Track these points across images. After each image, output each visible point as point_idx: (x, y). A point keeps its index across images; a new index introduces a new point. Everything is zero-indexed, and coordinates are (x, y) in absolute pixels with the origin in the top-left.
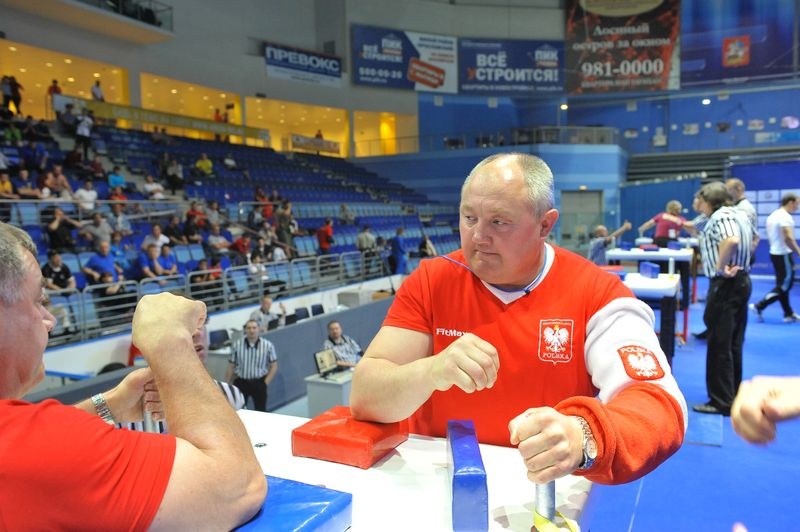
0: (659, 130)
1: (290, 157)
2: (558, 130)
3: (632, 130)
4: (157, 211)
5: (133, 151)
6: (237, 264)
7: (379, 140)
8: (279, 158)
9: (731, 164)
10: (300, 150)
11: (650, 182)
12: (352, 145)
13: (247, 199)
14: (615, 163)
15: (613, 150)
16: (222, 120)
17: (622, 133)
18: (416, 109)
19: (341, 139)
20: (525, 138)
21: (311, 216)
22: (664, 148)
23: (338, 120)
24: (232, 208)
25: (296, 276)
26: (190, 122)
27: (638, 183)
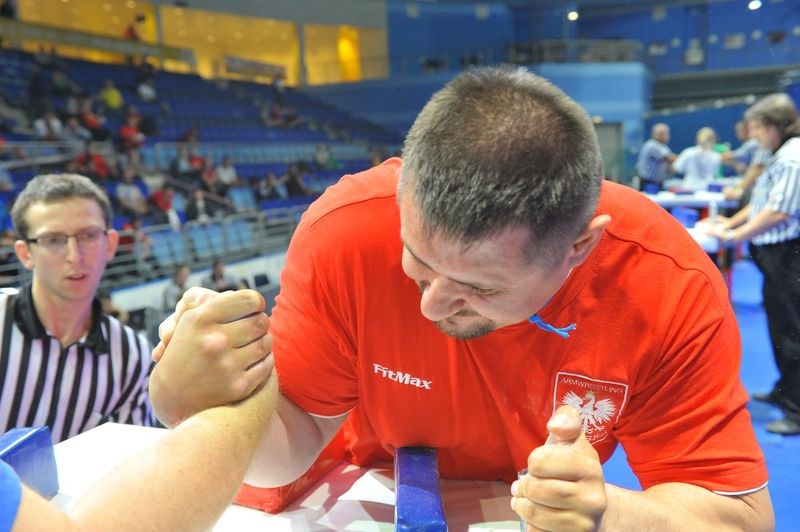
0: (694, 44)
1: (223, 86)
2: (564, 47)
3: (659, 43)
4: (48, 155)
5: (12, 77)
6: (157, 223)
7: (337, 62)
8: (209, 86)
9: (787, 82)
10: (236, 76)
11: (679, 110)
12: (302, 69)
13: (168, 139)
14: (637, 87)
15: (634, 70)
16: (132, 35)
17: (647, 45)
18: (383, 21)
19: (288, 62)
21: (251, 160)
22: (701, 67)
23: (285, 36)
24: (147, 151)
25: (233, 237)
26: (88, 38)
27: (666, 112)
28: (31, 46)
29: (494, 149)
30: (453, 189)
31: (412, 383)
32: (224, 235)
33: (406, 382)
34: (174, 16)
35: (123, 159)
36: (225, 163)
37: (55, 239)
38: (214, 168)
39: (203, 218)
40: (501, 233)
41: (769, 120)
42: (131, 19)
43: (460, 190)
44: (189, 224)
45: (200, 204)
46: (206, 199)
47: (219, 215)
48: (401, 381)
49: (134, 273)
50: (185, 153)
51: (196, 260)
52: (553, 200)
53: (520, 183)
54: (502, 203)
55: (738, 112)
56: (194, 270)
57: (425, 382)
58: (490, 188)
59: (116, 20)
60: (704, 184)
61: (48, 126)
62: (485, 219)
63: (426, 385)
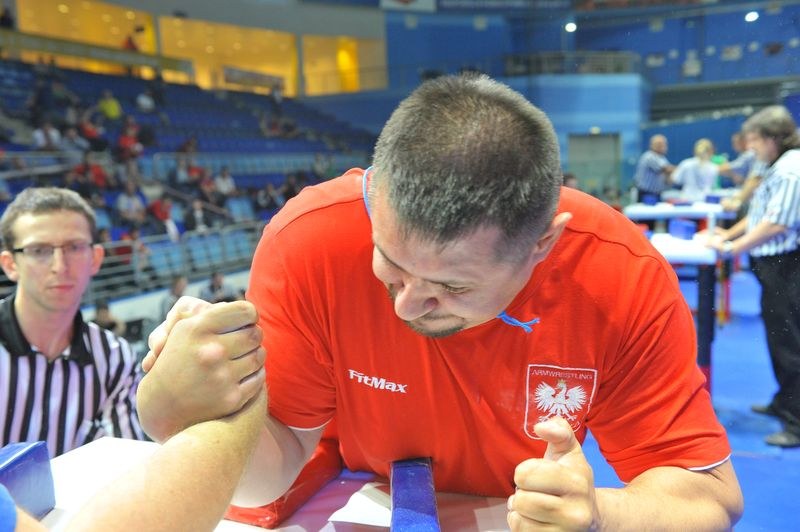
0: (691, 55)
1: (222, 97)
2: (561, 59)
3: (657, 54)
4: (45, 165)
5: (10, 87)
7: (337, 73)
8: (208, 97)
9: (784, 94)
10: (234, 87)
11: (677, 121)
12: (301, 80)
13: (168, 150)
14: (635, 99)
15: (632, 81)
16: (131, 46)
17: (645, 56)
18: (381, 32)
19: (286, 73)
20: (521, 68)
21: (250, 171)
22: (699, 78)
23: (283, 47)
24: (146, 162)
25: (231, 247)
26: (87, 50)
27: (664, 123)
28: (30, 57)
29: (465, 153)
30: (428, 192)
31: (387, 387)
32: (222, 245)
33: (382, 387)
34: (172, 27)
35: (122, 169)
36: (223, 172)
37: (42, 250)
38: (212, 178)
39: (202, 229)
40: (474, 233)
41: (765, 133)
42: (129, 30)
43: (435, 193)
44: (187, 234)
45: (199, 214)
46: (204, 210)
47: (217, 225)
48: (376, 386)
49: (132, 284)
50: (183, 163)
51: (194, 270)
52: (523, 200)
53: (492, 184)
54: (476, 204)
55: (736, 123)
56: (192, 281)
57: (400, 386)
58: (464, 190)
59: (115, 30)
60: (702, 195)
61: (47, 136)
62: (460, 219)
63: (402, 389)
